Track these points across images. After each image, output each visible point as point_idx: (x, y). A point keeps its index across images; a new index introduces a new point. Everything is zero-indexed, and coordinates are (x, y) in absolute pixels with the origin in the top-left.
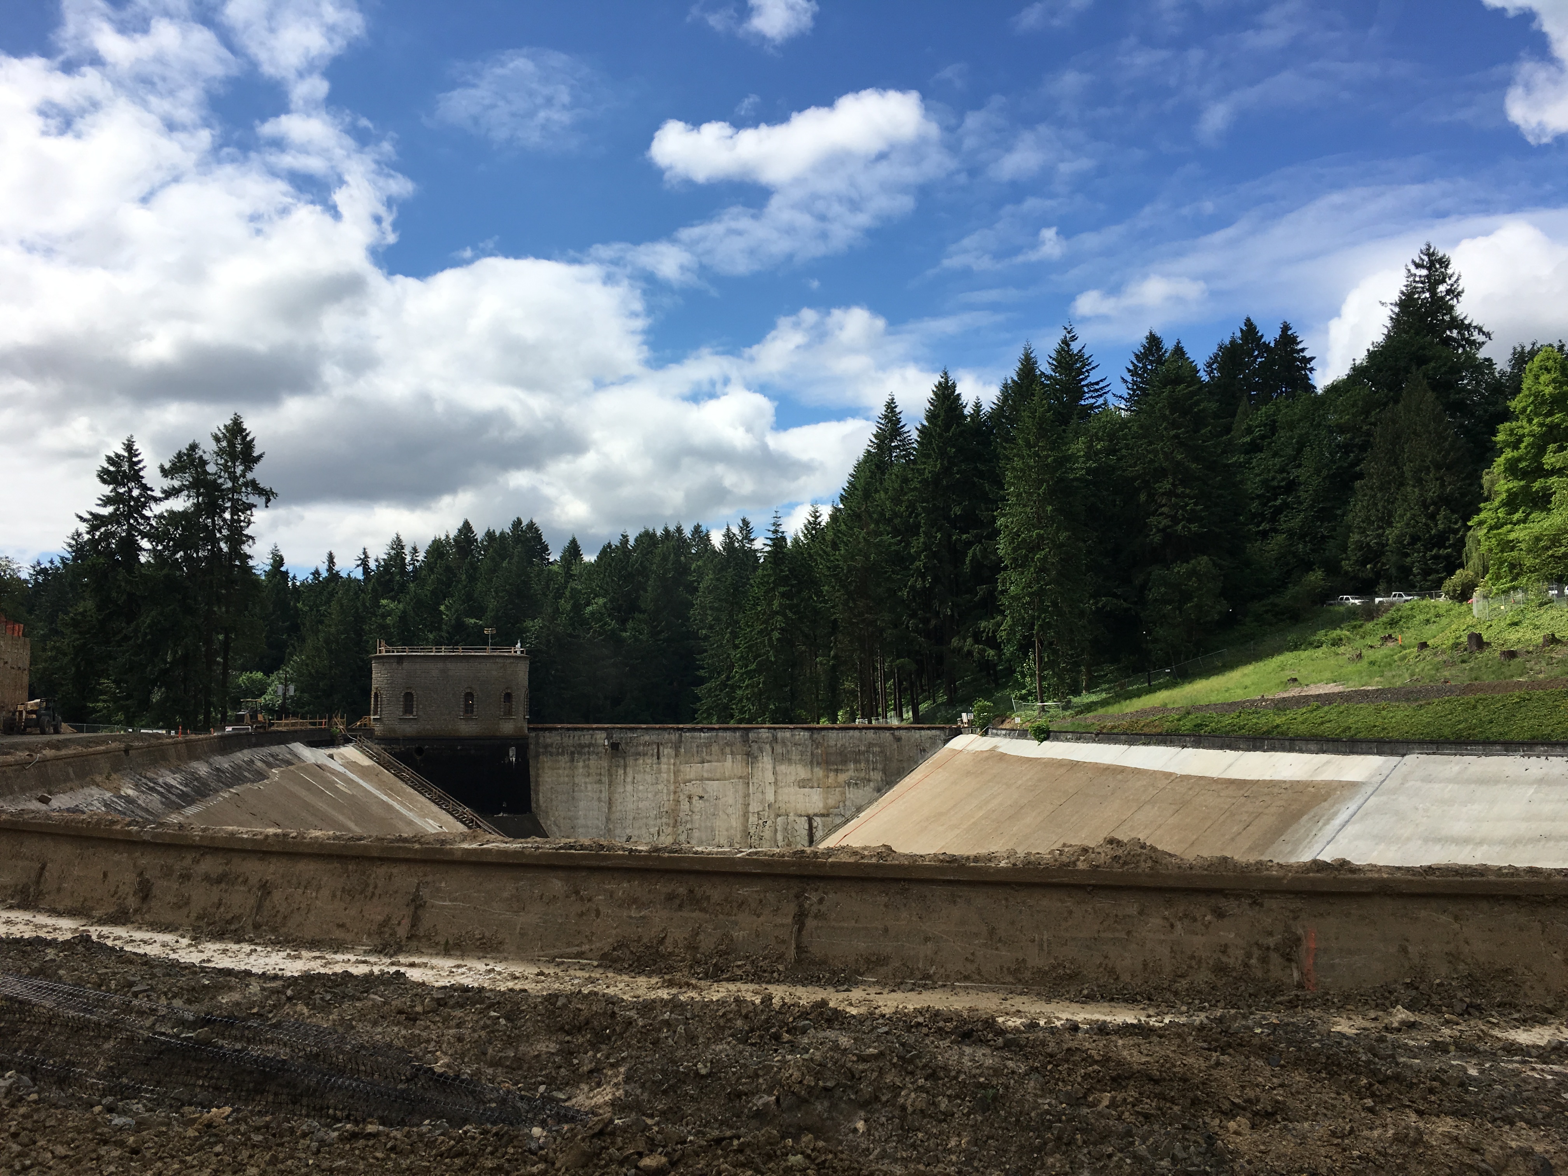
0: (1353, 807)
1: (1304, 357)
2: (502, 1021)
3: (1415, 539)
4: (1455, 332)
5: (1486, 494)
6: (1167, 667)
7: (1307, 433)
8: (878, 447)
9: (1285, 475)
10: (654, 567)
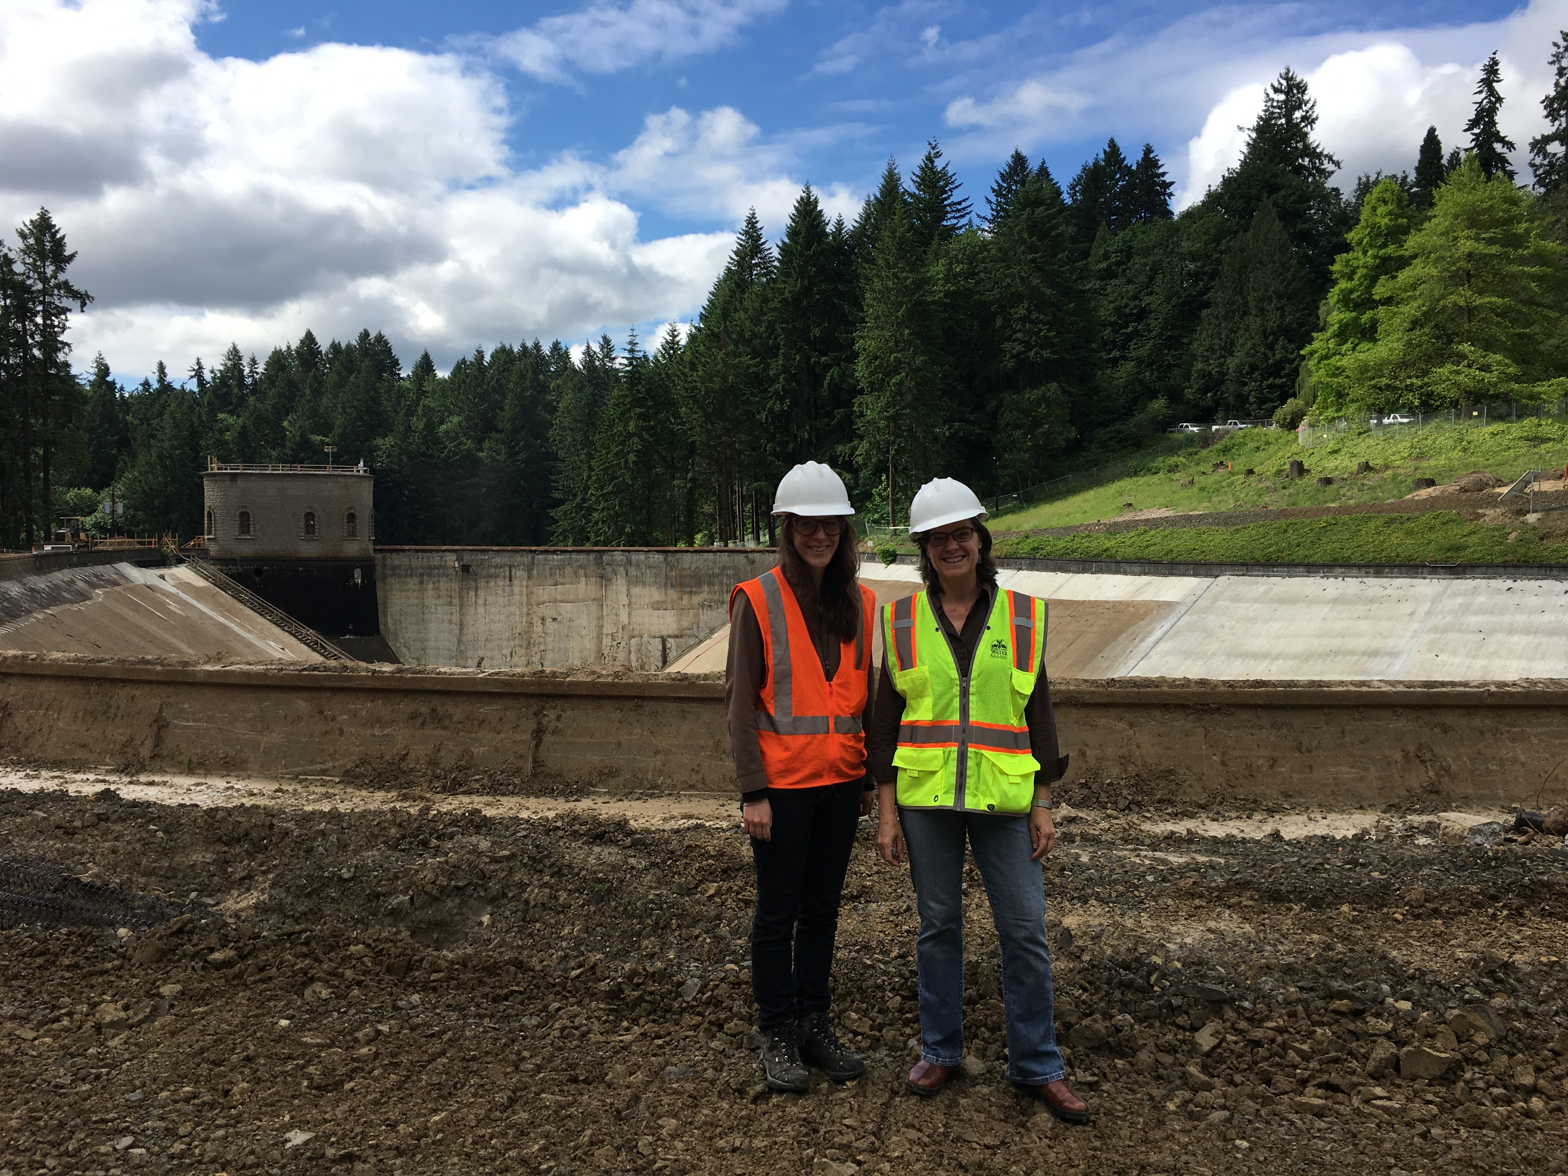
0: (1167, 625)
1: (1164, 182)
2: (160, 834)
3: (1253, 368)
4: (1307, 160)
5: (1322, 324)
6: (1013, 493)
7: (1160, 260)
8: (739, 264)
9: (1137, 302)
10: (511, 385)
